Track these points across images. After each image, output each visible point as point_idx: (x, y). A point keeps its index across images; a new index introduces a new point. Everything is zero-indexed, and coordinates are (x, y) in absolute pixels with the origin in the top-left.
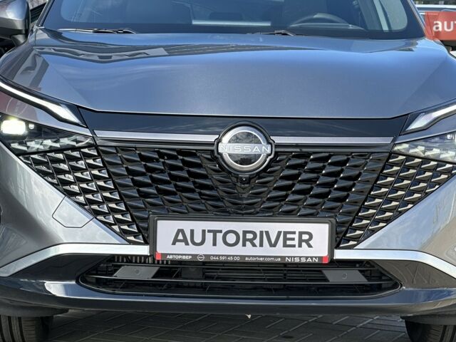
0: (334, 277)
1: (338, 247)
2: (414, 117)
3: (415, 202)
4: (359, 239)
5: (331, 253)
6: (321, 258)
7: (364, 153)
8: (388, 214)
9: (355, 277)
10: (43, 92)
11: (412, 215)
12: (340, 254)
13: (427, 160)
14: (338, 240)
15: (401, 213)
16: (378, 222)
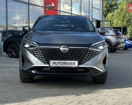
0: (79, 70)
1: (79, 65)
2: (92, 44)
3: (92, 58)
4: (83, 64)
5: (78, 66)
7: (84, 50)
8: (88, 60)
9: (83, 70)
11: (92, 60)
13: (94, 51)
15: (90, 59)
16: (86, 61)
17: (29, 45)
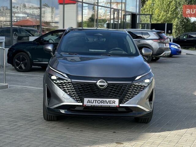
0: (120, 110)
1: (121, 104)
2: (136, 77)
3: (136, 95)
4: (125, 102)
5: (119, 105)
6: (117, 106)
7: (126, 85)
8: (131, 97)
9: (124, 110)
10: (58, 69)
11: (136, 97)
12: (121, 105)
13: (139, 86)
14: (120, 102)
15: (133, 97)
16: (128, 99)
17: (57, 77)
